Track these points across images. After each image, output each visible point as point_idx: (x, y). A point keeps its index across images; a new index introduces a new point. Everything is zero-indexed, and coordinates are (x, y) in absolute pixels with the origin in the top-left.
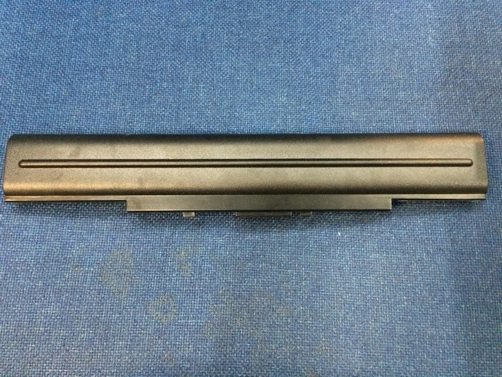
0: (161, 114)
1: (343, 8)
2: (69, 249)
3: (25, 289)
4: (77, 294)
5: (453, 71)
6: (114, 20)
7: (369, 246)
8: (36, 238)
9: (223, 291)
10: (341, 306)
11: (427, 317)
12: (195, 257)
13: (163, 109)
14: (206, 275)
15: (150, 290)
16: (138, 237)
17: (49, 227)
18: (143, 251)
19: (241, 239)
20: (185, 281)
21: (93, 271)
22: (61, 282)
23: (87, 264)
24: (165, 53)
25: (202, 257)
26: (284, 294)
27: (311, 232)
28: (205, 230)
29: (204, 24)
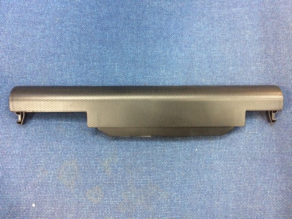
0: (93, 81)
1: (197, 18)
2: (39, 160)
3: (14, 184)
4: (44, 187)
5: (260, 54)
6: (65, 26)
7: (213, 156)
8: (20, 154)
9: (130, 184)
10: (198, 192)
11: (248, 198)
12: (113, 164)
13: (94, 78)
14: (120, 174)
15: (87, 184)
16: (80, 153)
17: (28, 148)
18: (83, 161)
19: (140, 153)
20: (107, 178)
21: (53, 173)
22: (35, 180)
23: (50, 169)
24: (95, 45)
25: (118, 164)
26: (165, 185)
27: (180, 148)
28: (119, 148)
29: (117, 28)
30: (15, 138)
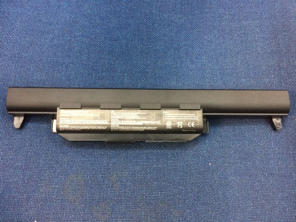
1: (207, 31)
2: (43, 173)
3: (15, 199)
4: (48, 203)
5: (273, 67)
6: (74, 36)
7: (228, 172)
8: (23, 166)
9: (139, 200)
10: (213, 210)
11: (266, 216)
12: (122, 178)
14: (129, 189)
15: (94, 199)
16: (87, 166)
17: (32, 160)
18: (89, 175)
19: (150, 167)
20: (116, 194)
21: (58, 187)
22: (38, 195)
23: (54, 183)
24: (104, 55)
25: (126, 178)
26: (177, 202)
27: (193, 163)
28: (128, 162)
29: (127, 39)
30: (18, 149)
